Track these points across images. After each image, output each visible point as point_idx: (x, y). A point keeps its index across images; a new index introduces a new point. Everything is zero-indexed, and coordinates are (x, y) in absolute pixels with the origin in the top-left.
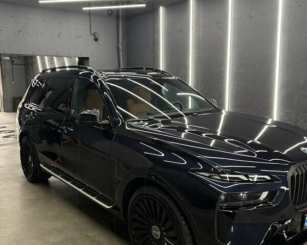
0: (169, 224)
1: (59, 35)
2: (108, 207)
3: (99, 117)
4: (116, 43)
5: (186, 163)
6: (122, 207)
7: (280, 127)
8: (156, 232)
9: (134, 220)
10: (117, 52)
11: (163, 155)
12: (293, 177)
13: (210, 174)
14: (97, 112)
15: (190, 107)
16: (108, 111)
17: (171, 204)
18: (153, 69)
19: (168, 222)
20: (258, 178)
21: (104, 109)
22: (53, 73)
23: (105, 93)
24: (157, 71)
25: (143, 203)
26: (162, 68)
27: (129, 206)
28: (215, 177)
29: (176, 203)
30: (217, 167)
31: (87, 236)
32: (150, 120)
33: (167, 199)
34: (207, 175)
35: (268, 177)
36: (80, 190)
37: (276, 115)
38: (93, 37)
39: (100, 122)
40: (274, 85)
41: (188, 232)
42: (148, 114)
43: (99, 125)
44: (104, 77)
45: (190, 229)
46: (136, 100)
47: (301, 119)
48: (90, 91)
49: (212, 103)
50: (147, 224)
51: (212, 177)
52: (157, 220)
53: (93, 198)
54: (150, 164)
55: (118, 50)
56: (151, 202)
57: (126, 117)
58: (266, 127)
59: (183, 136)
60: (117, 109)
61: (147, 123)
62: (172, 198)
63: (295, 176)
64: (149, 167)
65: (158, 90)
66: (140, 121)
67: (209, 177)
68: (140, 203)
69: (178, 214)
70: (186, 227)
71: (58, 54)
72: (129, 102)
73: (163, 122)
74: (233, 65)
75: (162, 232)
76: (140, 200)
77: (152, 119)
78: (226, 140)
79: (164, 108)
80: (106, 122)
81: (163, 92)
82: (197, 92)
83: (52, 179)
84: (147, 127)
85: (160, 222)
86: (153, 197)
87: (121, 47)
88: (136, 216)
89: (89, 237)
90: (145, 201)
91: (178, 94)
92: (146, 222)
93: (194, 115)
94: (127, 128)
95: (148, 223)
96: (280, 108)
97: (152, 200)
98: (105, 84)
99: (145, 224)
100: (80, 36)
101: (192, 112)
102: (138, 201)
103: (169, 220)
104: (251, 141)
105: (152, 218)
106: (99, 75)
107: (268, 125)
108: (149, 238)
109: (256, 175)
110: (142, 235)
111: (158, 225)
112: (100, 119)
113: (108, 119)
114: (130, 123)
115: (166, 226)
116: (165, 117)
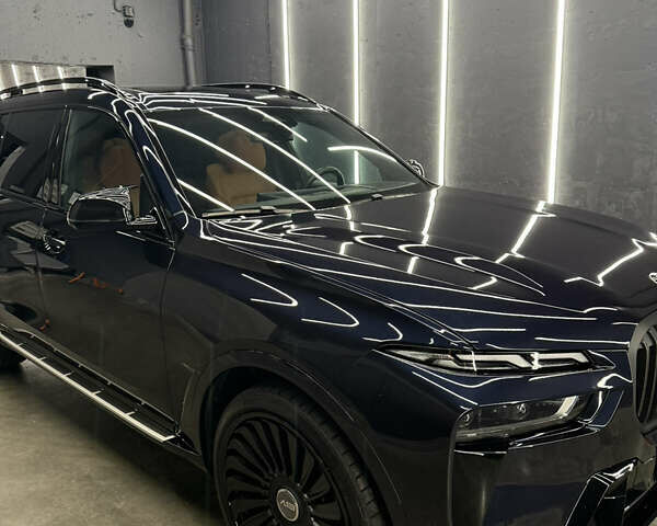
0: (321, 486)
1: (35, 12)
2: (163, 439)
3: (128, 207)
4: (179, 32)
5: (357, 323)
6: (198, 440)
7: (564, 217)
8: (289, 505)
9: (231, 472)
10: (180, 51)
11: (295, 303)
13: (430, 355)
14: (122, 195)
15: (357, 181)
16: (154, 192)
17: (325, 433)
18: (268, 87)
19: (319, 482)
21: (143, 188)
22: (17, 99)
23: (145, 148)
24: (279, 91)
25: (253, 430)
26: (288, 84)
27: (217, 437)
28: (442, 362)
29: (340, 434)
30: (442, 331)
31: (114, 509)
32: (264, 212)
33: (314, 421)
34: (422, 357)
35: (580, 357)
36: (93, 395)
38: (123, 19)
39: (133, 220)
40: (548, 126)
41: (373, 507)
42: (261, 199)
43: (132, 229)
44: (141, 105)
45: (379, 500)
46: (229, 167)
47: (610, 203)
48: (109, 143)
49: (412, 167)
50: (263, 483)
51: (435, 362)
52: (289, 472)
53: (126, 416)
54: (268, 327)
55: (183, 49)
56: (274, 428)
57: (202, 207)
59: (342, 252)
60: (177, 185)
61: (259, 222)
62: (328, 420)
63: (648, 349)
64: (266, 339)
65: (283, 138)
66: (238, 216)
67: (428, 362)
68: (245, 432)
69: (346, 461)
70: (367, 496)
71: (36, 57)
72: (213, 169)
73: (296, 219)
74: (454, 82)
75: (300, 499)
76: (243, 424)
77: (271, 212)
78: (458, 260)
79: (298, 184)
80: (148, 220)
81: (293, 143)
82: (376, 143)
84: (256, 231)
85: (298, 479)
86: (275, 415)
87: (189, 42)
88: (234, 463)
89: (120, 512)
90: (259, 427)
91: (330, 149)
92: (260, 479)
93: (374, 199)
94: (203, 236)
95: (267, 480)
96: (562, 178)
97: (274, 422)
98: (143, 123)
99: (257, 483)
100: (90, 15)
101: (369, 191)
102: (238, 427)
103: (323, 478)
104: (506, 255)
105: (277, 470)
106: (129, 100)
107: (536, 213)
108: (270, 519)
109: (536, 354)
110: (252, 512)
111: (293, 488)
112: (132, 212)
113: (154, 214)
114: (213, 222)
115: (314, 490)
116: (301, 206)
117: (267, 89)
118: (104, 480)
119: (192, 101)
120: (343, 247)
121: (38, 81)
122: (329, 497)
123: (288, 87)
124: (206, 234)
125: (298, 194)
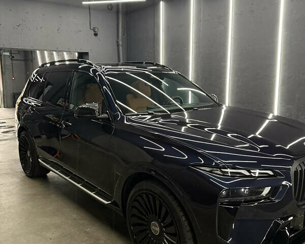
0: (168, 220)
1: (58, 30)
2: (106, 203)
3: (97, 110)
4: (116, 38)
5: (187, 157)
6: (121, 203)
8: (155, 228)
9: (133, 215)
10: (116, 46)
11: (164, 149)
12: (296, 172)
13: (211, 169)
14: (95, 106)
15: (190, 102)
16: (107, 105)
17: (170, 198)
19: (167, 218)
20: (259, 173)
21: (103, 103)
22: (53, 67)
23: (104, 87)
24: (157, 65)
25: (143, 198)
26: (162, 62)
27: (128, 201)
28: (216, 172)
29: (176, 199)
30: (219, 161)
31: (86, 231)
32: (149, 114)
33: (166, 194)
34: (208, 169)
35: (270, 173)
36: (79, 185)
37: (276, 110)
38: (93, 33)
39: (99, 115)
41: (188, 228)
42: (148, 108)
43: (98, 119)
44: (103, 71)
45: (190, 225)
46: (136, 95)
48: (89, 85)
49: (212, 97)
51: (213, 172)
52: (156, 215)
53: (92, 194)
54: (150, 159)
55: (118, 46)
57: (125, 111)
58: (267, 122)
59: (183, 130)
60: (116, 103)
62: (172, 193)
63: (299, 171)
64: (150, 162)
65: (158, 84)
66: (138, 115)
67: (210, 172)
68: (139, 199)
69: (178, 209)
70: (186, 224)
71: (58, 48)
72: (129, 96)
73: (163, 117)
75: (160, 225)
76: (139, 195)
77: (153, 114)
79: (164, 103)
80: (105, 116)
81: (163, 86)
82: (197, 86)
83: (50, 174)
85: (159, 218)
87: (120, 43)
88: (135, 211)
89: (88, 233)
90: (144, 196)
91: (178, 89)
92: (145, 218)
93: (194, 110)
94: (125, 122)
95: (147, 218)
98: (104, 78)
99: (144, 220)
100: (80, 31)
101: (193, 106)
102: (137, 197)
103: (169, 216)
104: (252, 135)
105: (151, 214)
106: (98, 69)
107: (269, 119)
108: (148, 234)
109: (258, 170)
110: (141, 231)
111: (158, 221)
112: (99, 112)
113: (107, 113)
114: (129, 117)
115: (165, 222)
116: (164, 112)
117: (153, 64)
118: (82, 220)
119: (123, 69)
120: (183, 128)
121: (56, 61)
122: (171, 224)
123: (161, 64)
124: (127, 122)
125: (164, 107)
